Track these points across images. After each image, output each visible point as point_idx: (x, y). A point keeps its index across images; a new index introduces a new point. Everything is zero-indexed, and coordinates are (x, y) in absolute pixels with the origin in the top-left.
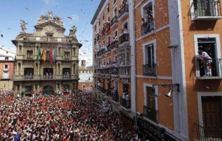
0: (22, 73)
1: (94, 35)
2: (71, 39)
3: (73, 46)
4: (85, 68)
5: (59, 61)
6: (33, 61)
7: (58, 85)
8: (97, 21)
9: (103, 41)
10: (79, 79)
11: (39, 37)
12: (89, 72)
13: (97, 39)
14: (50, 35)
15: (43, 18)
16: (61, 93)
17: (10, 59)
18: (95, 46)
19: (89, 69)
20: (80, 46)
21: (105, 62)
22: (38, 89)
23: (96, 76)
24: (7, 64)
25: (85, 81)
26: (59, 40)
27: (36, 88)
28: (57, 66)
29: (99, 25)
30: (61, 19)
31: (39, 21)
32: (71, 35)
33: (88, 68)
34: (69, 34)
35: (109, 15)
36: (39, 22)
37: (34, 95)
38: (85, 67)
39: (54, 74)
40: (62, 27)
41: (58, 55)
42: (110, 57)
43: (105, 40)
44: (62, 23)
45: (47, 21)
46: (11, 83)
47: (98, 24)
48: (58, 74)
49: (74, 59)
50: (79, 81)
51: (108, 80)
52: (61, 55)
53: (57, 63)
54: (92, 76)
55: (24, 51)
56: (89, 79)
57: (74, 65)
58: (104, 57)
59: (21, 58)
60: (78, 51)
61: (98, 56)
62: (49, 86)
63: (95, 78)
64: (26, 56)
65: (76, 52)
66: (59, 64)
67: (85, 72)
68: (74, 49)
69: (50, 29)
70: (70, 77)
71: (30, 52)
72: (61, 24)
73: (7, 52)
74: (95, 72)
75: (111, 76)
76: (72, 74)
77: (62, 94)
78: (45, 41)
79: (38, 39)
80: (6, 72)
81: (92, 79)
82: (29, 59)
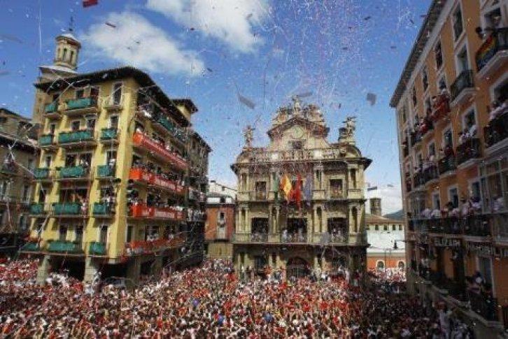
0: (248, 229)
1: (401, 133)
2: (343, 150)
3: (351, 166)
4: (382, 218)
5: (319, 201)
6: (267, 204)
7: (319, 256)
8: (407, 95)
9: (430, 144)
10: (368, 245)
11: (276, 152)
12: (390, 227)
13: (410, 143)
14: (298, 146)
15: (283, 111)
16: (327, 279)
17: (228, 201)
18: (407, 160)
19: (392, 221)
20: (366, 163)
21: (438, 202)
22: (278, 265)
23: (413, 239)
24: (223, 210)
25: (383, 251)
26: (318, 155)
27: (274, 261)
28: (315, 212)
29: (415, 104)
30: (319, 108)
31: (276, 119)
32: (343, 141)
33: (387, 216)
34: (339, 138)
35: (442, 73)
36: (276, 122)
37: (269, 276)
38: (380, 215)
39: (310, 231)
40: (323, 124)
41: (315, 189)
42: (456, 186)
43: (433, 141)
44: (321, 116)
45: (290, 117)
46: (230, 248)
47: (410, 102)
48: (317, 232)
49: (352, 196)
50: (369, 250)
51: (454, 250)
52: (323, 188)
53: (315, 207)
54: (403, 238)
55: (250, 182)
56: (396, 247)
57: (355, 210)
58: (433, 186)
59: (245, 198)
60: (362, 176)
61: (416, 185)
62: (300, 258)
63: (410, 243)
64: (254, 194)
65: (357, 179)
66: (319, 210)
67: (381, 227)
68: (353, 171)
69: (297, 133)
70: (346, 241)
71: (261, 186)
72: (320, 119)
73: (223, 188)
74: (411, 226)
75: (461, 240)
76: (351, 231)
77: (329, 279)
78: (288, 160)
79: (275, 157)
80: (222, 226)
81: (402, 245)
82: (260, 198)
